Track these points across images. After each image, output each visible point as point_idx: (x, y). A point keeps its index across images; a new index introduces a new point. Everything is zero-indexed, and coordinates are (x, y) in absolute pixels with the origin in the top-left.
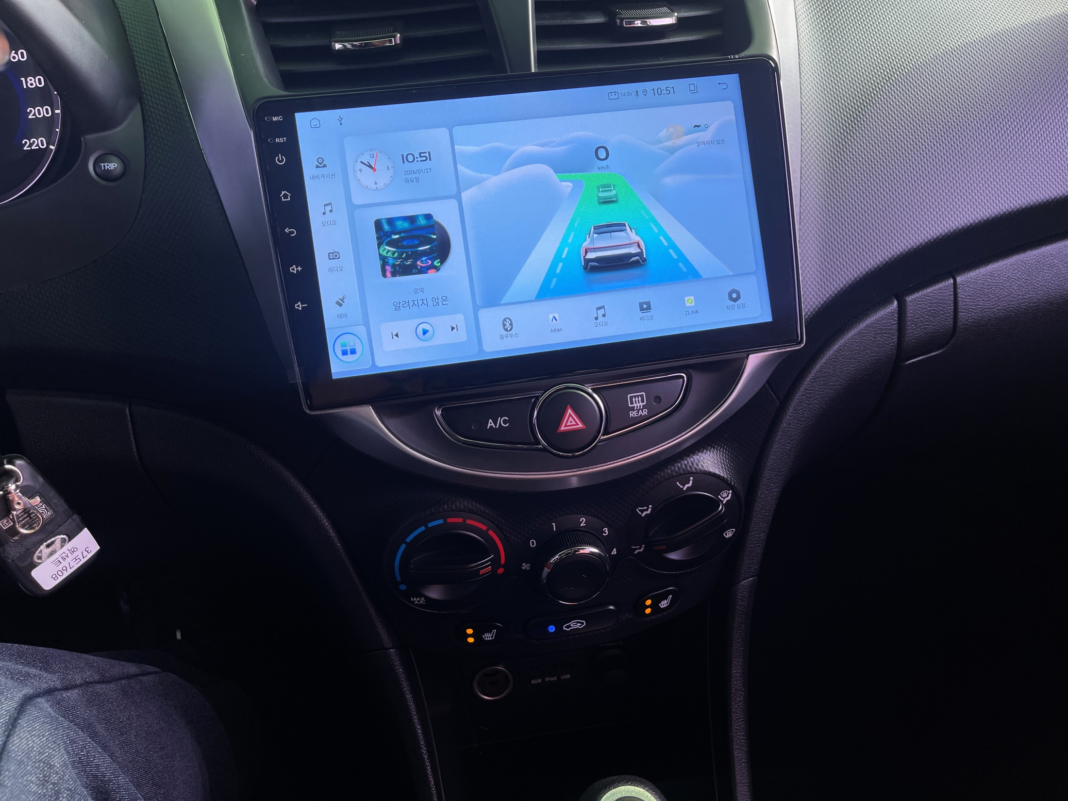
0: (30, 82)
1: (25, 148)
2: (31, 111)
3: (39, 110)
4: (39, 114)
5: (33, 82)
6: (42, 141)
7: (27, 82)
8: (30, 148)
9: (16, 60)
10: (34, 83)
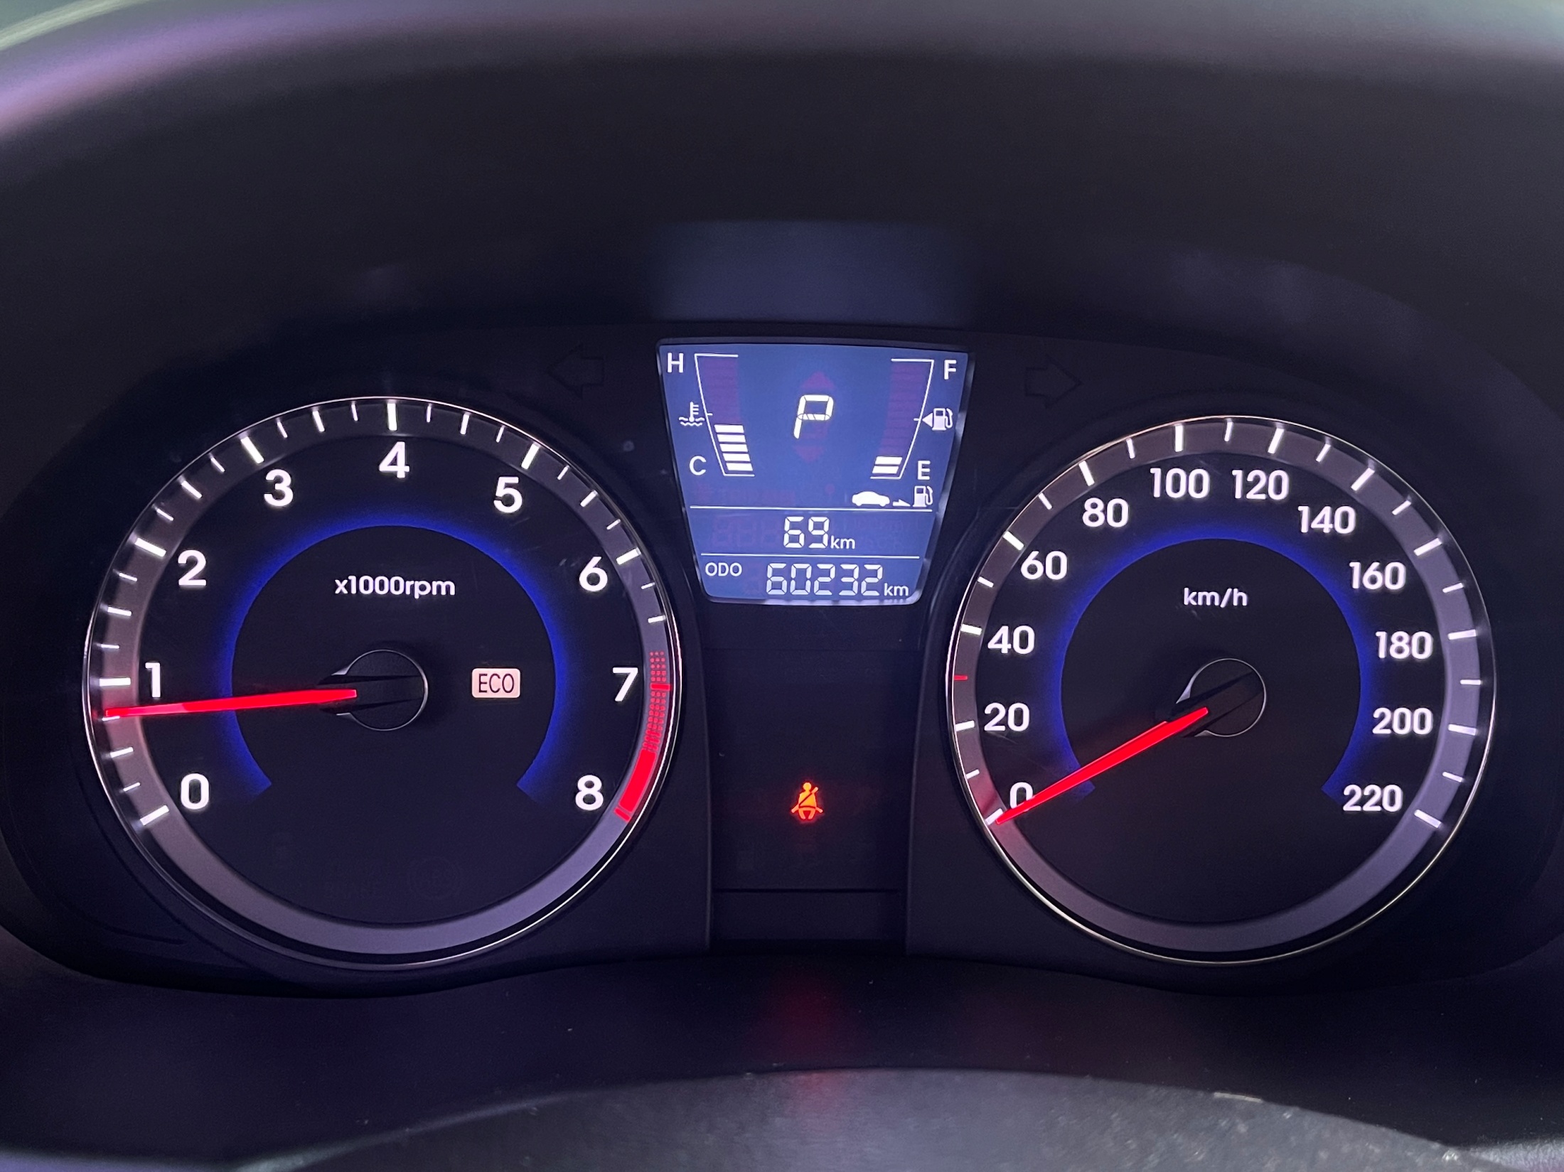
0: (1396, 644)
1: (1347, 807)
2: (1382, 717)
3: (1402, 717)
4: (1402, 725)
5: (1403, 644)
6: (1392, 794)
7: (1389, 643)
8: (1358, 808)
9: (1377, 586)
10: (1406, 648)
